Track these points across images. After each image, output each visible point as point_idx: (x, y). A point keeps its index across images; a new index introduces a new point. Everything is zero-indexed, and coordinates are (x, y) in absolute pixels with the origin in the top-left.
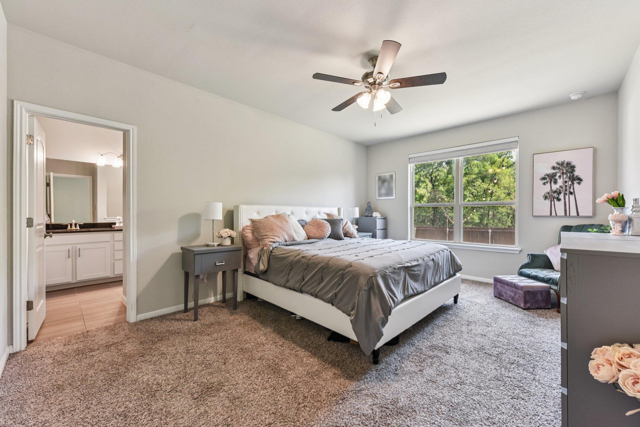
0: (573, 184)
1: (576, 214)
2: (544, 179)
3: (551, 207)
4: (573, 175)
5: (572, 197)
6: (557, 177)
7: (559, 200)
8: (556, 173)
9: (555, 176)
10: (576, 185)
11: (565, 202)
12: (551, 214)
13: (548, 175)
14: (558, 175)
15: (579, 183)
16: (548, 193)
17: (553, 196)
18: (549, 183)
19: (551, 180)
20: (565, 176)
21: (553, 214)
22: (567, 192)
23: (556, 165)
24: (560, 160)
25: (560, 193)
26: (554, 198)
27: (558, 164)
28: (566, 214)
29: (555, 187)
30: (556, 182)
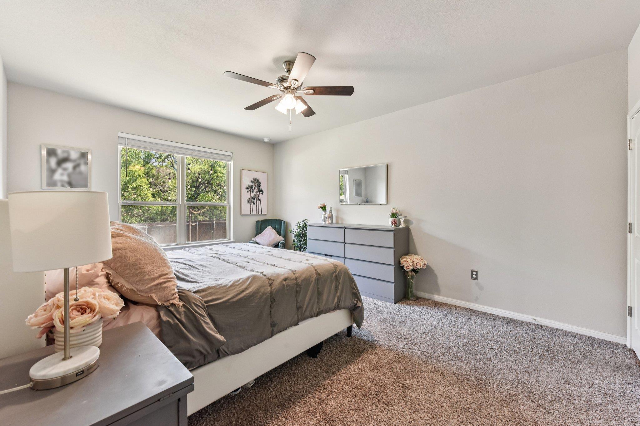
0: (260, 194)
1: (256, 213)
2: (247, 188)
3: (251, 208)
4: (260, 188)
5: (259, 202)
6: (253, 188)
7: (254, 204)
8: (253, 185)
9: (253, 187)
10: (261, 194)
11: (257, 205)
12: (251, 213)
13: (249, 186)
14: (254, 187)
15: (262, 194)
16: (250, 199)
17: (251, 201)
18: (250, 192)
19: (251, 190)
20: (257, 188)
21: (252, 213)
22: (258, 199)
23: (253, 180)
24: (255, 177)
25: (255, 199)
26: (252, 202)
27: (254, 179)
28: (257, 214)
29: (253, 195)
30: (253, 192)
